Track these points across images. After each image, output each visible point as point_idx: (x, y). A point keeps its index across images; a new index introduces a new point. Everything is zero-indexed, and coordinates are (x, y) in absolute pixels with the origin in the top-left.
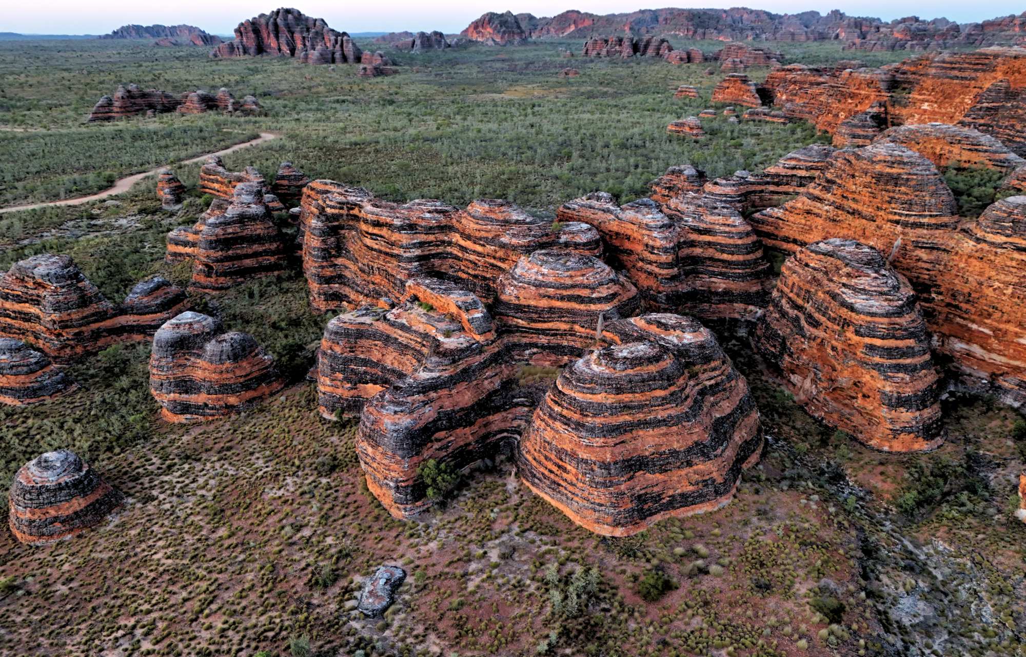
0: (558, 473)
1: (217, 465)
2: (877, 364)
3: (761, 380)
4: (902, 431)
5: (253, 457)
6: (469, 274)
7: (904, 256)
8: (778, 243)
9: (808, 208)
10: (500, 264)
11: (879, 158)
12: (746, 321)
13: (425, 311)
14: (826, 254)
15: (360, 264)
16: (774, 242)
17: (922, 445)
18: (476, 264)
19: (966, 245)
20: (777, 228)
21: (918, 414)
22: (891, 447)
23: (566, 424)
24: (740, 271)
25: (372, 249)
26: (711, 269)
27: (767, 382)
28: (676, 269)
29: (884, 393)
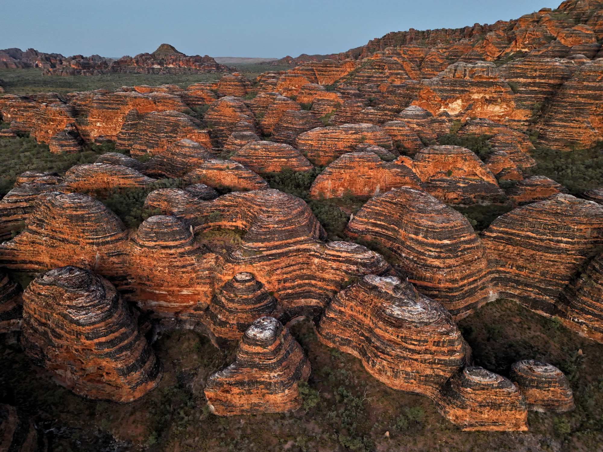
2: (107, 353)
3: (36, 379)
4: (137, 386)
7: (104, 262)
8: (20, 266)
9: (32, 239)
11: (66, 205)
12: (12, 332)
14: (51, 284)
16: (16, 265)
17: (152, 385)
19: (136, 250)
20: (14, 256)
21: (142, 370)
22: (134, 397)
27: (41, 378)
29: (118, 369)
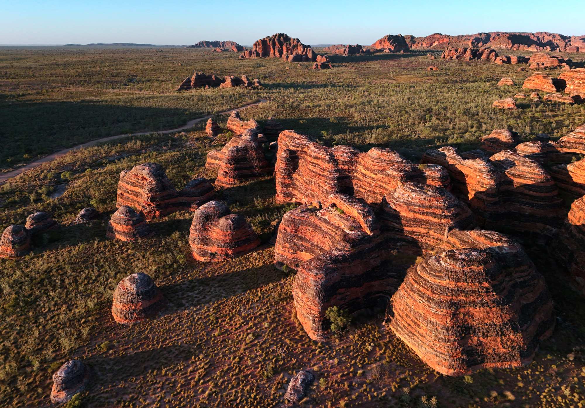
0: (414, 327)
1: (217, 289)
5: (237, 287)
6: (365, 189)
10: (385, 186)
13: (339, 213)
15: (305, 179)
18: (370, 184)
23: (421, 297)
24: (542, 203)
25: (312, 171)
26: (521, 200)
28: (497, 198)
